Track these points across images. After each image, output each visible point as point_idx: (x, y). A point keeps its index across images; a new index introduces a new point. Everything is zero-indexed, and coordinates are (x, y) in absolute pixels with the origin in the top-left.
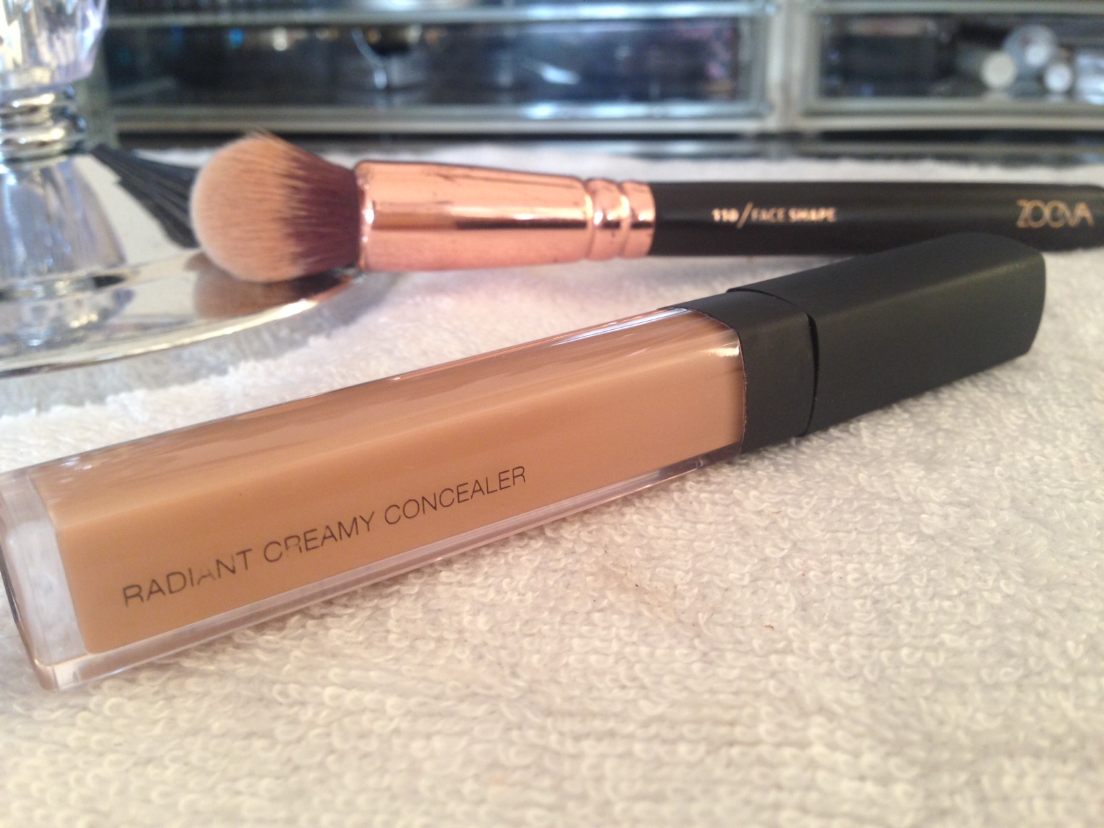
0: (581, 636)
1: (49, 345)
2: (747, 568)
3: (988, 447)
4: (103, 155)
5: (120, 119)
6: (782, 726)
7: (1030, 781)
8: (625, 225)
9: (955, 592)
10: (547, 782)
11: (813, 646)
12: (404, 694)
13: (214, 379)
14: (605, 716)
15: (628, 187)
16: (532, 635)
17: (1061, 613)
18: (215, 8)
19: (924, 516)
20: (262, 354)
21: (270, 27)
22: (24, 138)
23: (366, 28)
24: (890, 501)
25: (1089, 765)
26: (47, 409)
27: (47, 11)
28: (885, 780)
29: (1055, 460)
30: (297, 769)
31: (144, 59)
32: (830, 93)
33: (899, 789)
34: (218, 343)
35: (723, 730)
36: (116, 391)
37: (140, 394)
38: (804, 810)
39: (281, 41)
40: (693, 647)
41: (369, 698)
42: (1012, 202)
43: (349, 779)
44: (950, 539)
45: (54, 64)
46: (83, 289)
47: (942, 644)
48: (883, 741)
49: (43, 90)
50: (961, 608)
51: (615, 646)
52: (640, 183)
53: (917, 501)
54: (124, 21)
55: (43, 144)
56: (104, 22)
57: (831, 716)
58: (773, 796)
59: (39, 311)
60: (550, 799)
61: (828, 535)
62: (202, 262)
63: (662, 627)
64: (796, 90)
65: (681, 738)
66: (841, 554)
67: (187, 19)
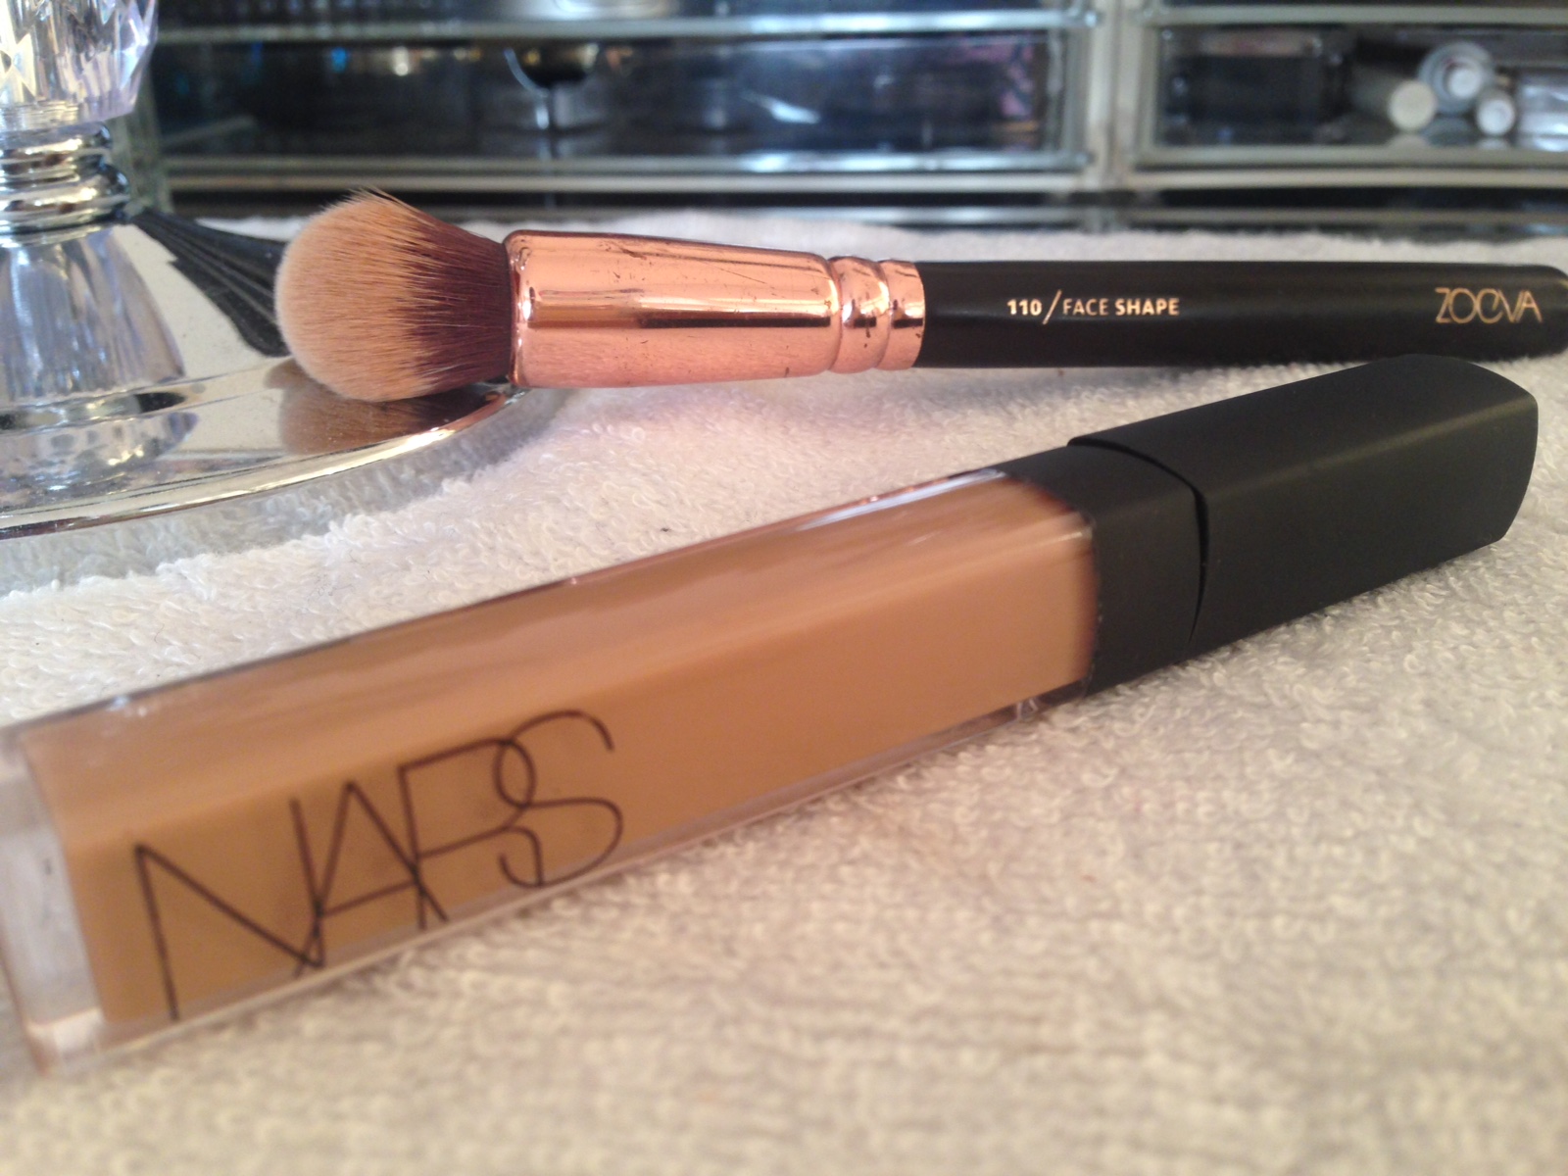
0: (823, 898)
1: (76, 491)
2: (1057, 802)
3: (1395, 634)
4: (151, 223)
5: (173, 173)
6: (1106, 1026)
7: (1456, 1106)
8: (883, 323)
9: (1349, 833)
10: (774, 1100)
11: (1151, 909)
12: (575, 980)
13: (309, 539)
14: (856, 1005)
15: (888, 268)
16: (753, 898)
17: (1500, 868)
18: (310, 18)
19: (1305, 725)
20: (377, 504)
21: (390, 44)
22: (42, 198)
23: (522, 46)
24: (1259, 708)
25: (1539, 1084)
26: (74, 582)
27: (73, 21)
28: (1251, 1103)
29: (1489, 650)
30: (423, 1083)
31: (209, 89)
32: (1173, 138)
33: (1271, 1117)
34: (315, 488)
35: (1023, 1031)
36: (172, 557)
37: (205, 559)
38: (1136, 1144)
39: (401, 63)
40: (980, 910)
41: (525, 985)
42: (1428, 291)
43: (499, 1095)
44: (1343, 755)
45: (82, 95)
46: (124, 414)
47: (1330, 910)
48: (1247, 1047)
49: (68, 132)
50: (1358, 858)
51: (871, 910)
52: (906, 264)
53: (1295, 707)
54: (178, 36)
55: (68, 208)
56: (151, 36)
57: (1174, 1011)
58: (1093, 1126)
59: (61, 443)
60: (778, 1124)
61: (1170, 758)
62: (293, 374)
63: (936, 883)
64: (1125, 133)
65: (963, 1041)
66: (1188, 780)
67: (272, 33)
